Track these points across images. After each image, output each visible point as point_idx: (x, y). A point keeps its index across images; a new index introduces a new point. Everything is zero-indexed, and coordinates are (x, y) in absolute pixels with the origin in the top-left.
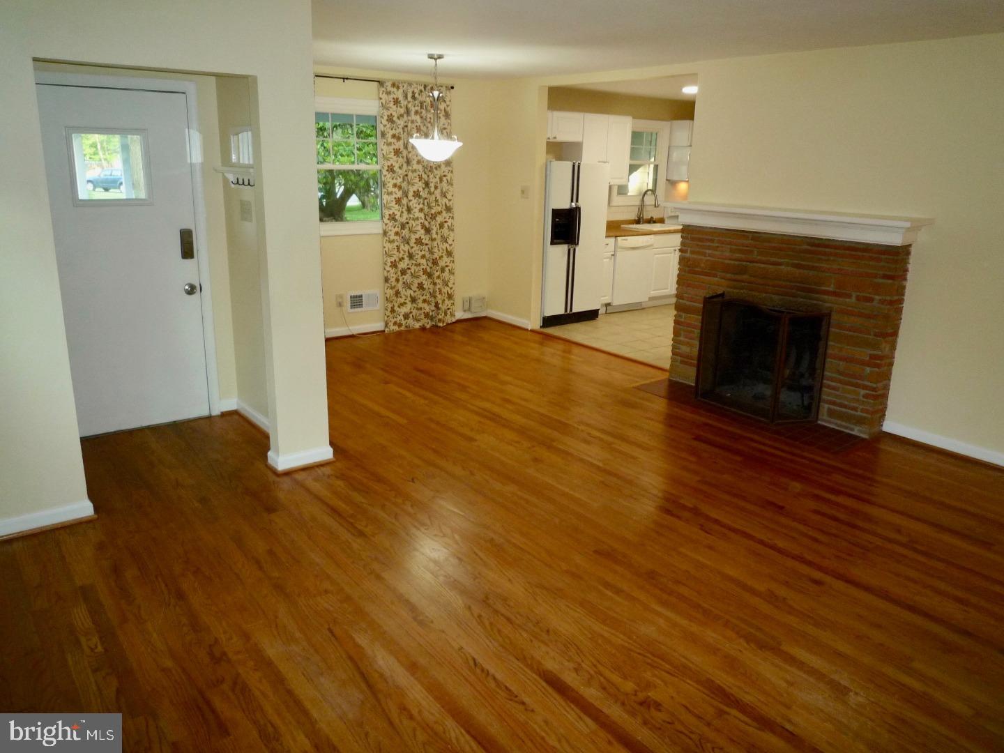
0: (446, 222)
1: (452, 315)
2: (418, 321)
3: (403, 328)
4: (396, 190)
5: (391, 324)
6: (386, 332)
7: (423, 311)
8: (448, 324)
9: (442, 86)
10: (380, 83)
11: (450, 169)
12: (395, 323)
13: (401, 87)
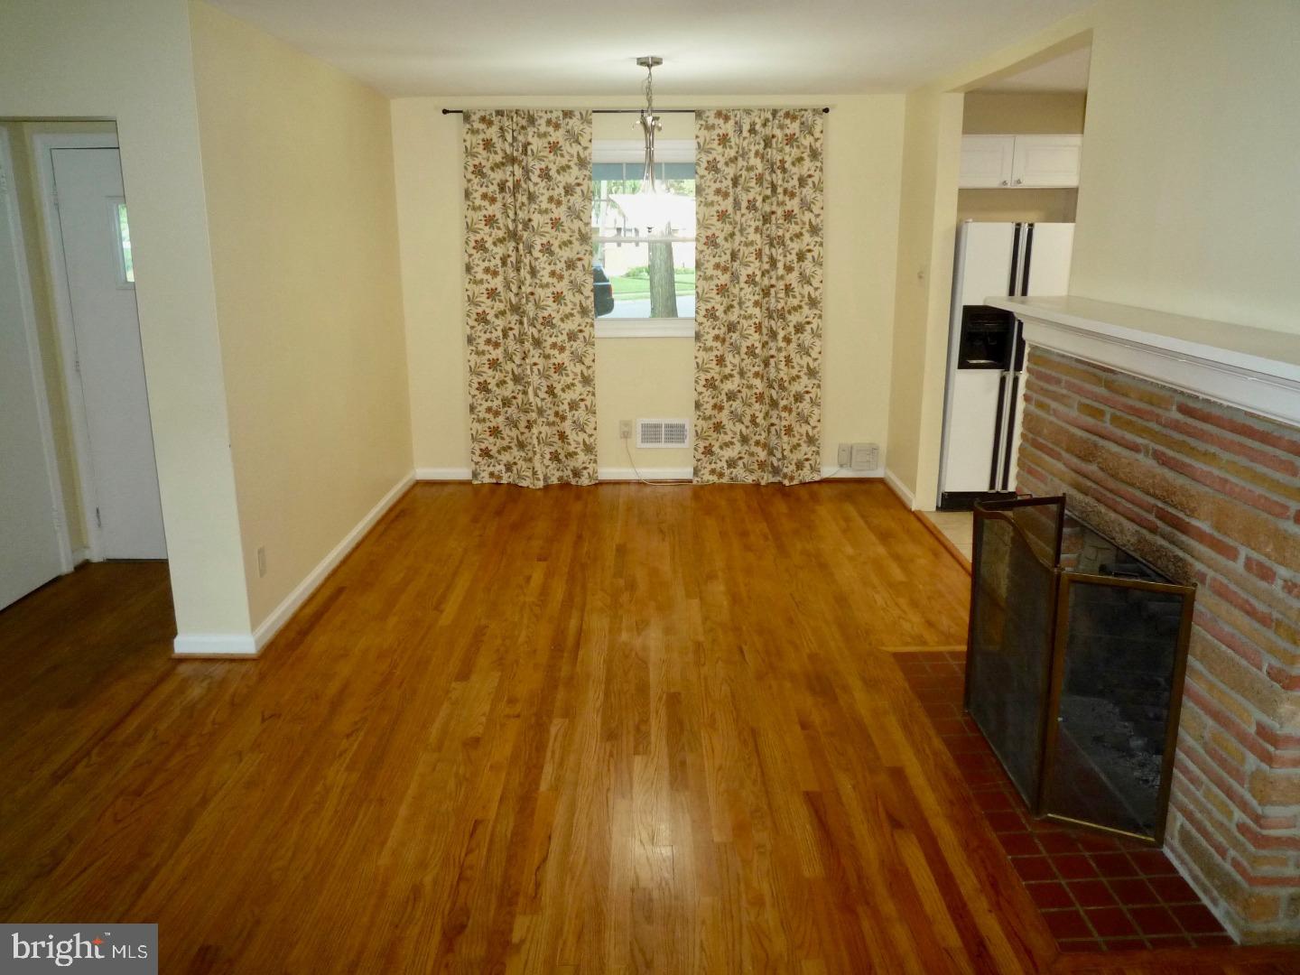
0: (808, 323)
1: (813, 469)
2: (752, 472)
3: (725, 480)
4: (719, 273)
5: (706, 471)
6: (695, 482)
7: (756, 458)
8: (803, 484)
9: (806, 110)
10: (699, 114)
11: (819, 239)
12: (713, 472)
13: (732, 117)
